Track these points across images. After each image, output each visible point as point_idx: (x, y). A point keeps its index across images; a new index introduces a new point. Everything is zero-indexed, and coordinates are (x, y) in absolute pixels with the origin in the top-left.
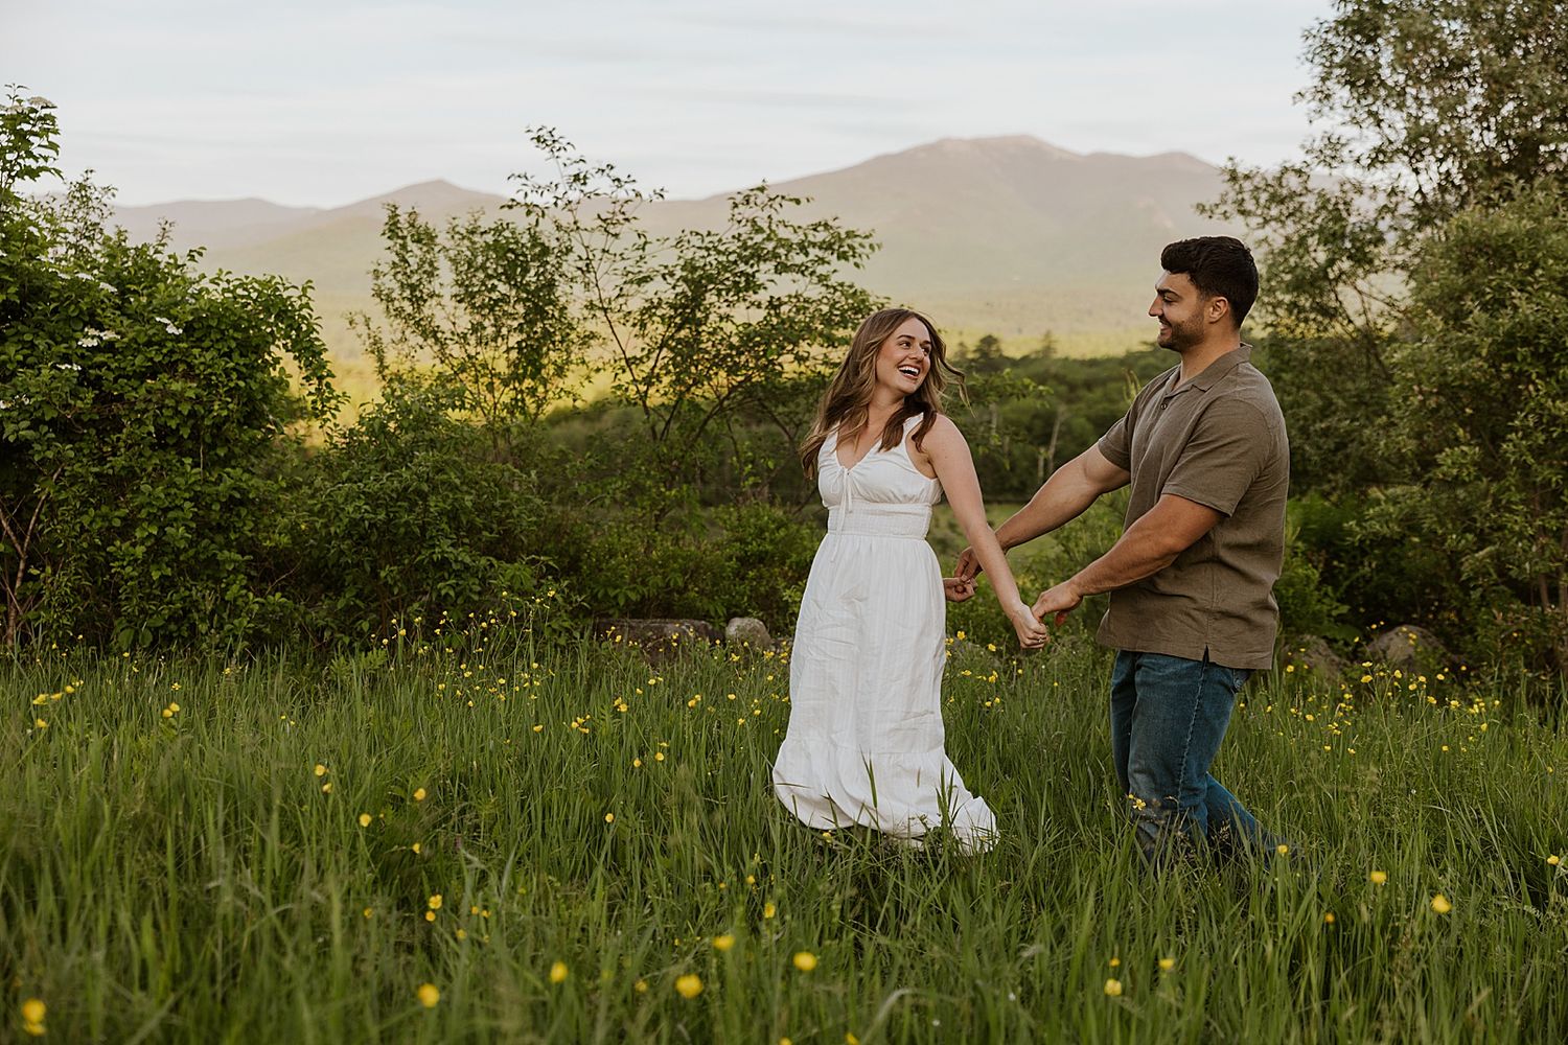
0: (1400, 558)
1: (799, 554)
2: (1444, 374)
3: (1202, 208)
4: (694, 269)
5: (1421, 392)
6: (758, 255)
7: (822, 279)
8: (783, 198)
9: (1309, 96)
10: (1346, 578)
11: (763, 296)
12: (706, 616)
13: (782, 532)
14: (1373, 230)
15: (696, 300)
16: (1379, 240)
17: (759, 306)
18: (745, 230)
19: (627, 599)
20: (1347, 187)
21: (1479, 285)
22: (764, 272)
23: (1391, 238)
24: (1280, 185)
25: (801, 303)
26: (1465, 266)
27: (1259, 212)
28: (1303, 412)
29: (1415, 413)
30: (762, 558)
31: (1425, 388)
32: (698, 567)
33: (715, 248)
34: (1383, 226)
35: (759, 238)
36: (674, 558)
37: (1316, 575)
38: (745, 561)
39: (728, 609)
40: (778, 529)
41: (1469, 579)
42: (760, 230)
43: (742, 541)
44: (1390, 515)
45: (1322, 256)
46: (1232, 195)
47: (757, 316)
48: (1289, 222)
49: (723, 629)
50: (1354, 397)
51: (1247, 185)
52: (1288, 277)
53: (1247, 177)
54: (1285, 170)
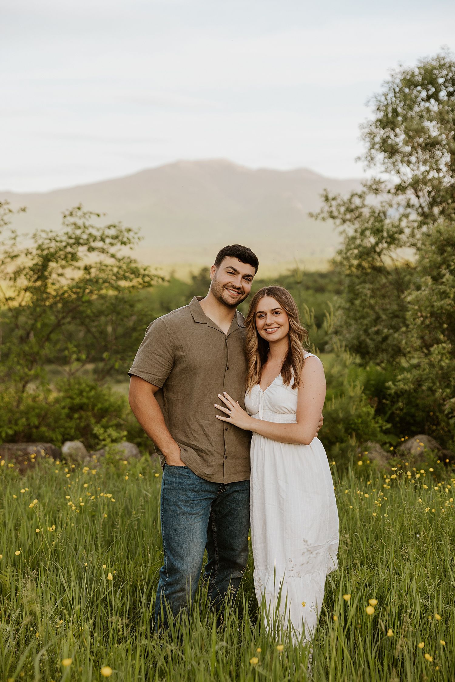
0: (417, 398)
1: (102, 404)
2: (433, 306)
3: (311, 215)
4: (43, 250)
5: (422, 316)
6: (78, 242)
7: (113, 256)
8: (91, 213)
9: (363, 158)
10: (390, 409)
11: (81, 264)
12: (51, 441)
13: (93, 393)
14: (398, 226)
15: (45, 266)
16: (401, 232)
17: (79, 268)
18: (70, 230)
19: (7, 434)
20: (384, 204)
21: (448, 261)
22: (82, 251)
23: (407, 231)
24: (351, 203)
25: (102, 268)
26: (441, 251)
27: (341, 216)
28: (365, 322)
29: (419, 326)
30: (81, 407)
31: (424, 314)
32: (46, 414)
33: (55, 239)
34: (404, 224)
35: (78, 232)
36: (33, 408)
37: (372, 411)
38: (73, 409)
39: (63, 436)
40: (91, 390)
41: (449, 413)
42: (79, 228)
43: (72, 398)
44: (408, 379)
45: (373, 240)
46: (326, 209)
47: (79, 275)
48: (356, 222)
49: (60, 448)
50: (391, 313)
51: (334, 203)
52: (356, 251)
53: (334, 199)
54: (352, 196)
